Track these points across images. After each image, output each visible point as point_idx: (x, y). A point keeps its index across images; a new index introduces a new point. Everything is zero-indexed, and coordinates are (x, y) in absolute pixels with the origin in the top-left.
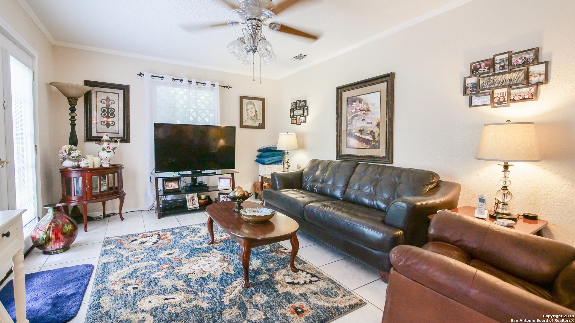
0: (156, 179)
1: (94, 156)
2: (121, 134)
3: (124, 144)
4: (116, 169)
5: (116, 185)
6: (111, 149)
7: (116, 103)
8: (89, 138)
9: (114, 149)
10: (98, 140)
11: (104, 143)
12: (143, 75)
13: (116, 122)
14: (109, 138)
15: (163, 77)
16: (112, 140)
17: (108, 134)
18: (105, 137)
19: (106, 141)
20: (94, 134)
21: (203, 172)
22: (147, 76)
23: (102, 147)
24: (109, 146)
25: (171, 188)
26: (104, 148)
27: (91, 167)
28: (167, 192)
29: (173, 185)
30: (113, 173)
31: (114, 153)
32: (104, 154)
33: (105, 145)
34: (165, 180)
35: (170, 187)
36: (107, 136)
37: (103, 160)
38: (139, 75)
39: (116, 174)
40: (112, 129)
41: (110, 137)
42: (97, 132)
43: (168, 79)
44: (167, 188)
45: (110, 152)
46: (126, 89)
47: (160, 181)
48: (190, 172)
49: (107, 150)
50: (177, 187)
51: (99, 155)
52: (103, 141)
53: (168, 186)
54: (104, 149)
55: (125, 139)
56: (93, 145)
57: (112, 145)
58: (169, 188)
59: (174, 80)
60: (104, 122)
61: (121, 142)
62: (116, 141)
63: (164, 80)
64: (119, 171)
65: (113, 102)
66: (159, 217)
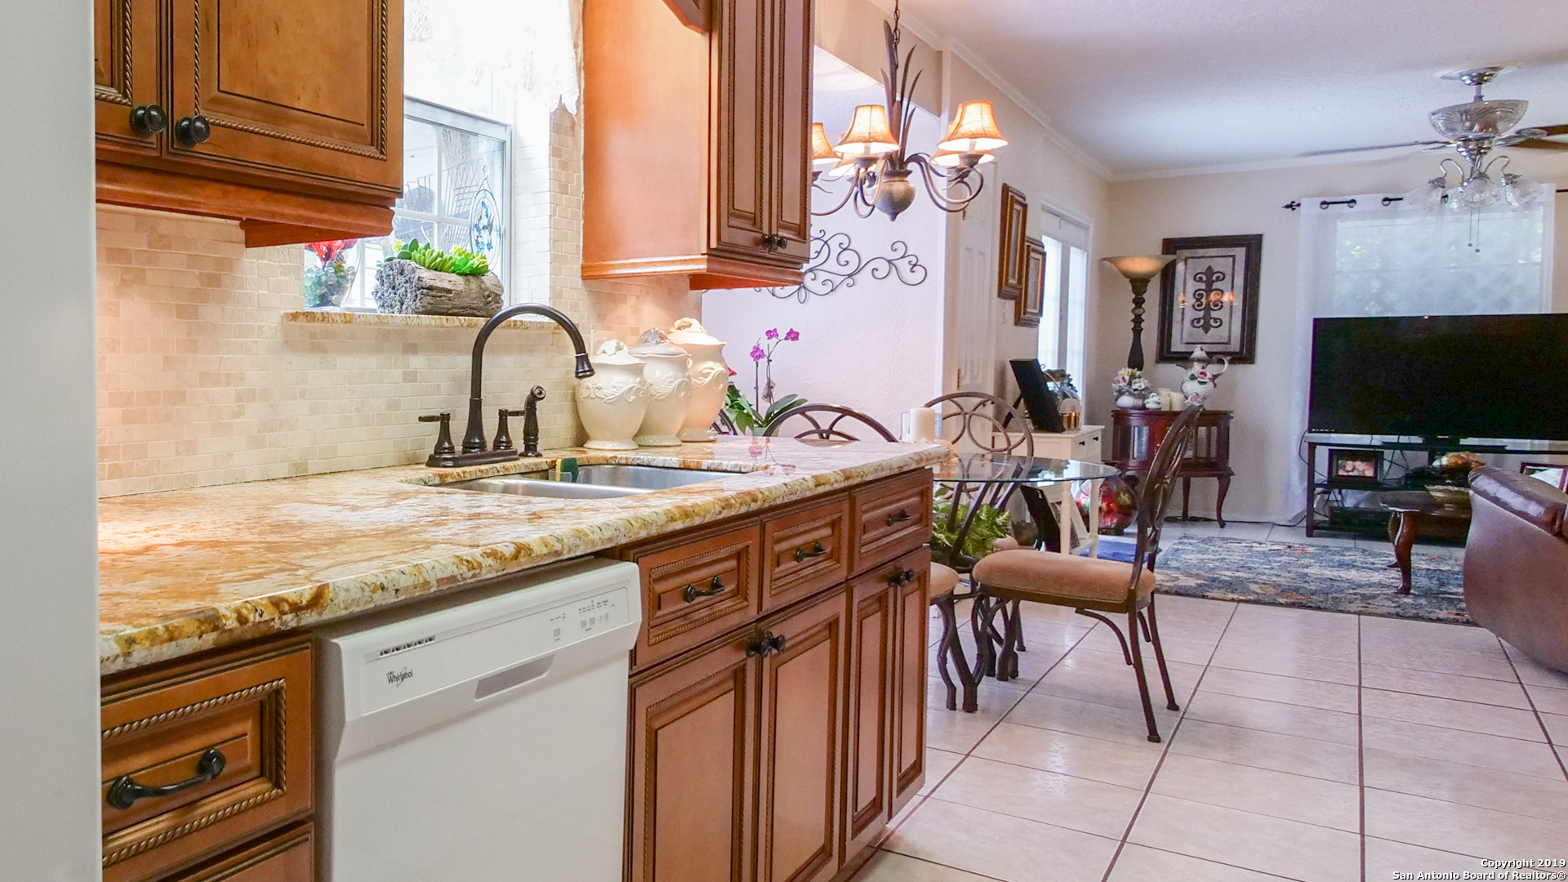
0: (1312, 446)
1: (1173, 391)
2: (1235, 346)
3: (1241, 369)
4: (1217, 420)
5: (1213, 454)
6: (1208, 376)
7: (1228, 278)
8: (1166, 355)
9: (1215, 377)
10: (1184, 359)
11: (1196, 364)
12: (1299, 205)
13: (1226, 320)
14: (1205, 355)
15: (1353, 201)
16: (1211, 358)
17: (1204, 347)
18: (1198, 353)
19: (1199, 360)
20: (1177, 346)
21: (1463, 442)
22: (1309, 207)
23: (1190, 372)
24: (1204, 370)
25: (1351, 474)
26: (1193, 375)
27: (1165, 408)
28: (1337, 482)
29: (1363, 469)
30: (1209, 425)
31: (1215, 385)
32: (1192, 387)
33: (1197, 368)
34: (1338, 455)
35: (1348, 472)
36: (1202, 350)
37: (1190, 398)
38: (1287, 207)
39: (1214, 429)
40: (1214, 334)
41: (1207, 353)
42: (1182, 343)
43: (1369, 202)
44: (1341, 473)
45: (1205, 383)
46: (1252, 245)
47: (1322, 454)
48: (1417, 440)
49: (1199, 379)
50: (1369, 473)
51: (1183, 388)
52: (1193, 360)
53: (1344, 468)
54: (1193, 378)
55: (1245, 354)
56: (1172, 370)
57: (1212, 369)
58: (1345, 474)
59: (1387, 203)
60: (1198, 322)
61: (1231, 362)
62: (1221, 362)
63: (1357, 208)
64: (1222, 423)
65: (1221, 276)
66: (1309, 534)
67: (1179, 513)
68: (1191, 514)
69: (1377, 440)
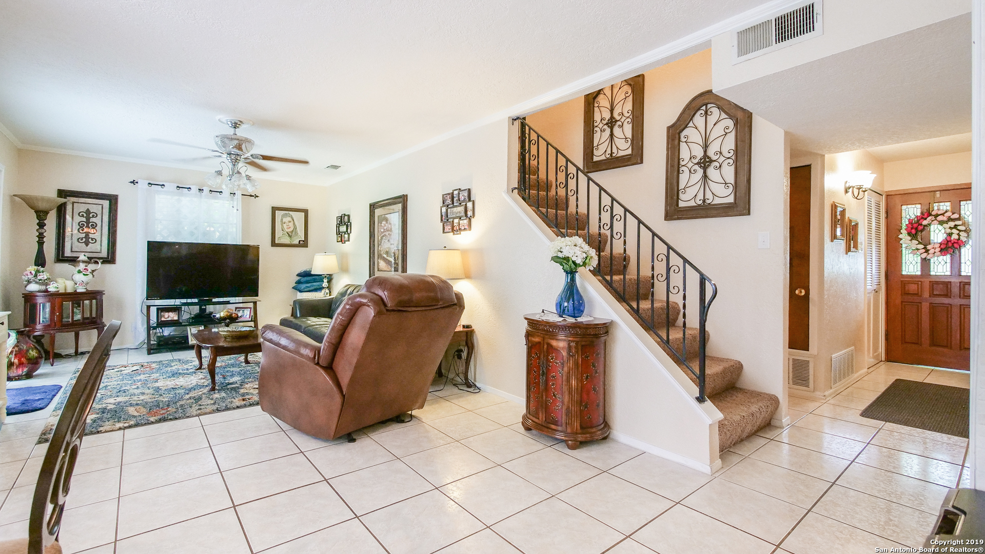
0: (149, 307)
1: (66, 279)
2: (104, 254)
3: (108, 266)
4: (95, 295)
5: (94, 315)
6: (89, 271)
7: (99, 216)
8: (61, 258)
9: (93, 271)
10: (73, 261)
11: (81, 264)
12: (137, 183)
13: (98, 240)
14: (87, 259)
15: (163, 185)
16: (91, 260)
17: (86, 254)
18: (82, 257)
19: (83, 262)
20: (68, 253)
22: (142, 184)
23: (78, 269)
24: (86, 268)
25: (167, 319)
26: (80, 270)
27: (62, 291)
28: (162, 324)
29: (173, 316)
30: (91, 300)
31: (93, 276)
32: (79, 278)
33: (82, 266)
34: (161, 310)
35: (166, 318)
36: (85, 256)
37: (78, 284)
38: (131, 182)
39: (94, 301)
40: (92, 247)
41: (88, 258)
42: (72, 251)
43: (169, 187)
44: (163, 319)
45: (87, 275)
46: (113, 200)
47: (153, 311)
48: (196, 300)
49: (83, 273)
50: (176, 318)
51: (73, 278)
52: (79, 261)
53: (164, 316)
54: (79, 272)
55: (110, 259)
56: (66, 266)
57: (91, 267)
58: (165, 320)
59: (178, 188)
60: (82, 240)
61: (102, 263)
62: (96, 263)
63: (165, 189)
64: (98, 297)
65: (95, 215)
66: (149, 353)
67: (72, 351)
68: (80, 350)
69: (178, 302)
